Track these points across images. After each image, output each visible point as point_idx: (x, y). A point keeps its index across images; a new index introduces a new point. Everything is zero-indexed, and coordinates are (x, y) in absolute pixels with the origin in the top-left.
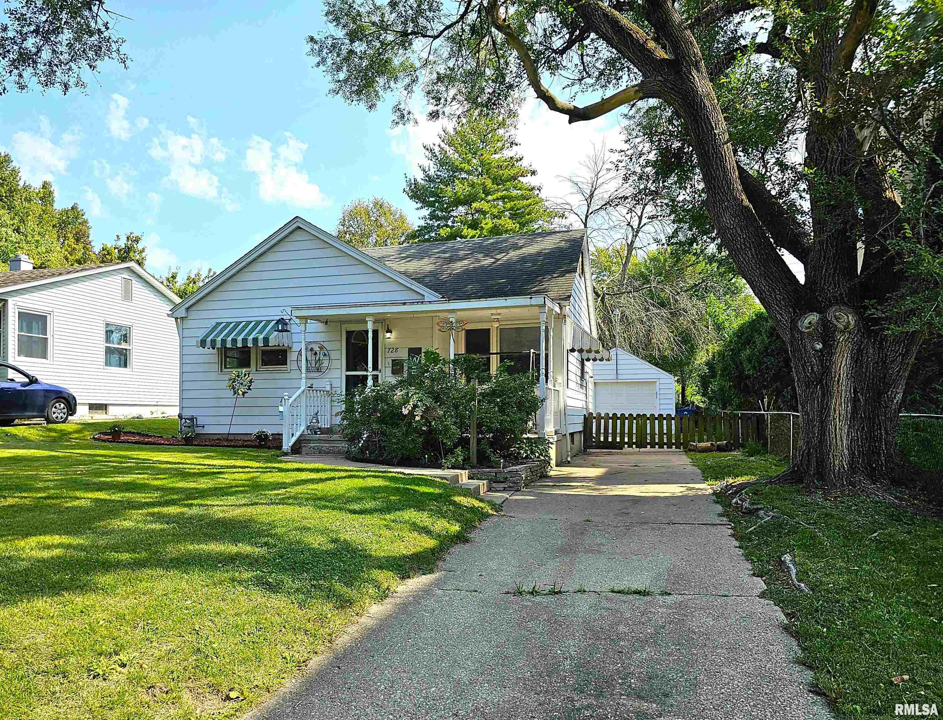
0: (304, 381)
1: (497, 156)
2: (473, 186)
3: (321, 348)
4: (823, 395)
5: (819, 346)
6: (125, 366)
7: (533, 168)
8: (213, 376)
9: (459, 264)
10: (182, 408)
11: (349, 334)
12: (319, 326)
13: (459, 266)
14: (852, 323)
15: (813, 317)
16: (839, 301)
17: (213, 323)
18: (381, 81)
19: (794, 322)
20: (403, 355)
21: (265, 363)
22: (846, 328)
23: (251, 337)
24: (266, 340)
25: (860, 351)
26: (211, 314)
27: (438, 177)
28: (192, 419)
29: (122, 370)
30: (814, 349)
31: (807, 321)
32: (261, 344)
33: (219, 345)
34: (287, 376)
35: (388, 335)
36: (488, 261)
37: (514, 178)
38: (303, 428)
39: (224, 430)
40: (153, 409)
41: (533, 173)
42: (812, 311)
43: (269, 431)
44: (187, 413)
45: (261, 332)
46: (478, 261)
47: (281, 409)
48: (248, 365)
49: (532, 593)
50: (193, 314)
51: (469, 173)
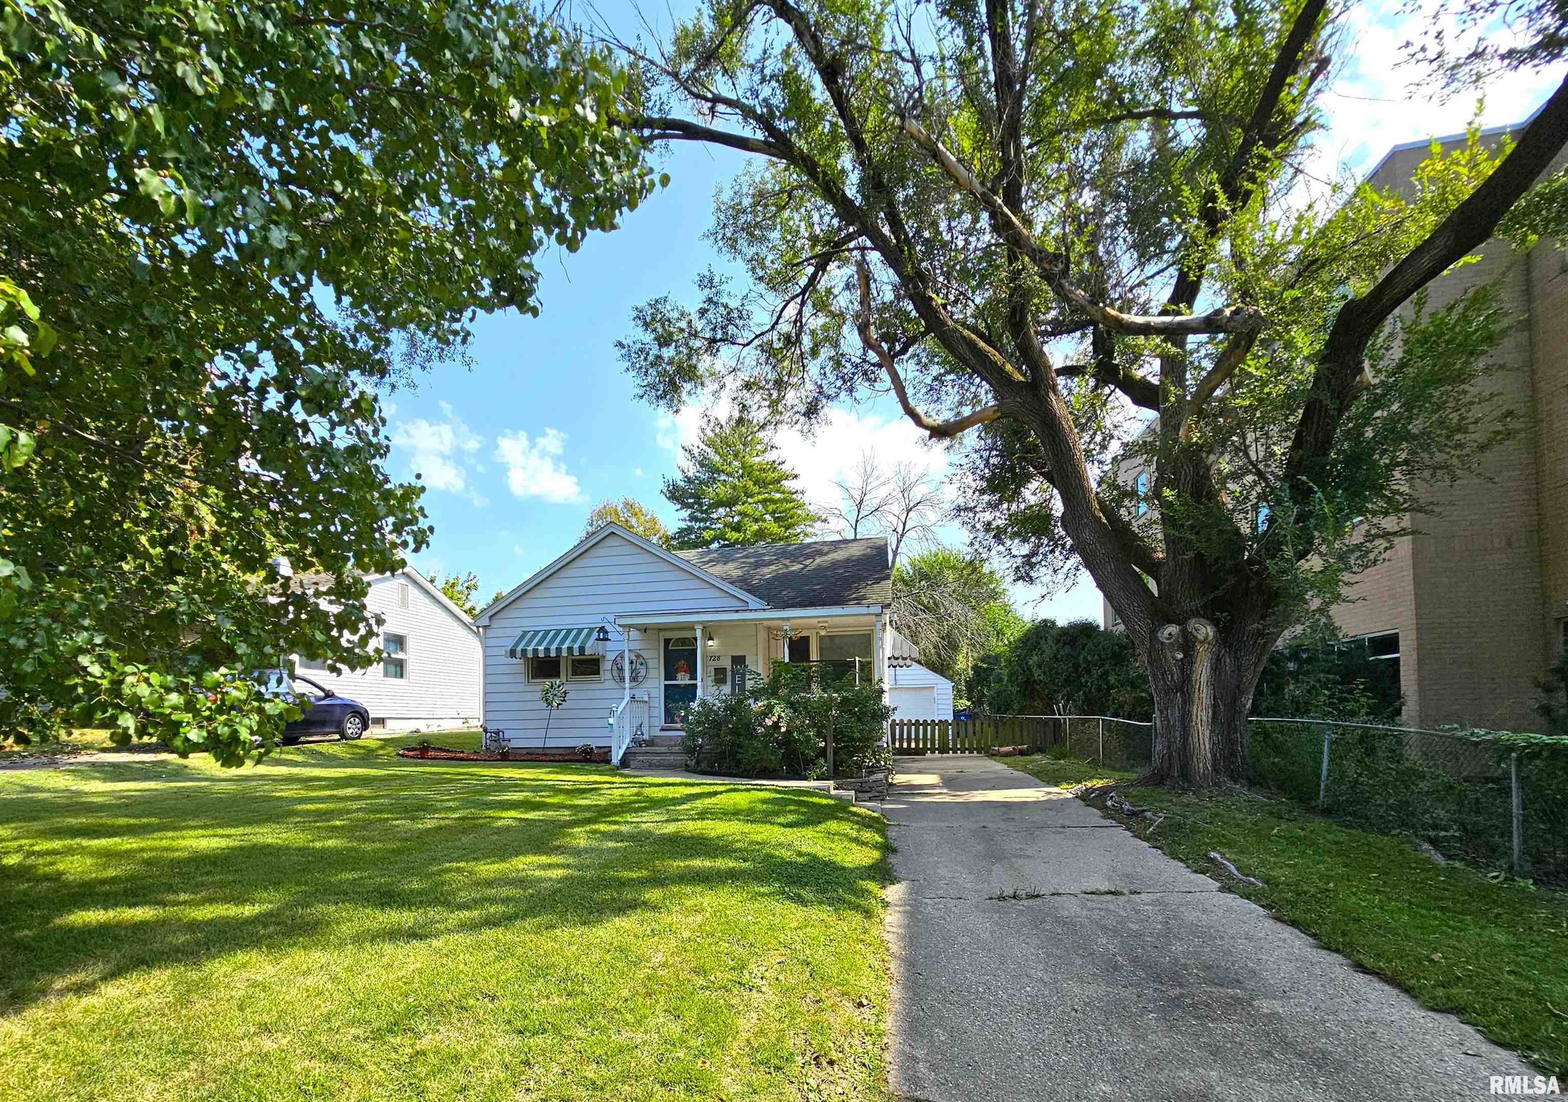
0: (627, 691)
1: (757, 460)
2: (734, 488)
3: (638, 656)
4: (1184, 702)
5: (1180, 656)
6: (402, 676)
7: (796, 472)
8: (521, 687)
9: (766, 570)
10: (486, 721)
11: (667, 642)
12: (634, 634)
13: (767, 572)
14: (1211, 634)
15: (1173, 629)
16: (1196, 614)
17: (519, 633)
18: (688, 386)
19: (1153, 632)
20: (727, 663)
21: (575, 673)
22: (1206, 638)
23: (565, 646)
24: (582, 649)
25: (1218, 660)
26: (517, 623)
27: (697, 478)
28: (497, 733)
29: (398, 681)
30: (1174, 658)
31: (1166, 633)
32: (576, 653)
33: (530, 655)
34: (599, 686)
35: (710, 643)
36: (796, 567)
37: (778, 481)
38: (627, 741)
39: (539, 744)
40: (430, 722)
41: (796, 476)
42: (1170, 622)
43: (594, 743)
44: (491, 727)
45: (574, 640)
46: (787, 567)
47: (611, 721)
48: (558, 675)
49: (1014, 897)
50: (496, 623)
51: (729, 475)
